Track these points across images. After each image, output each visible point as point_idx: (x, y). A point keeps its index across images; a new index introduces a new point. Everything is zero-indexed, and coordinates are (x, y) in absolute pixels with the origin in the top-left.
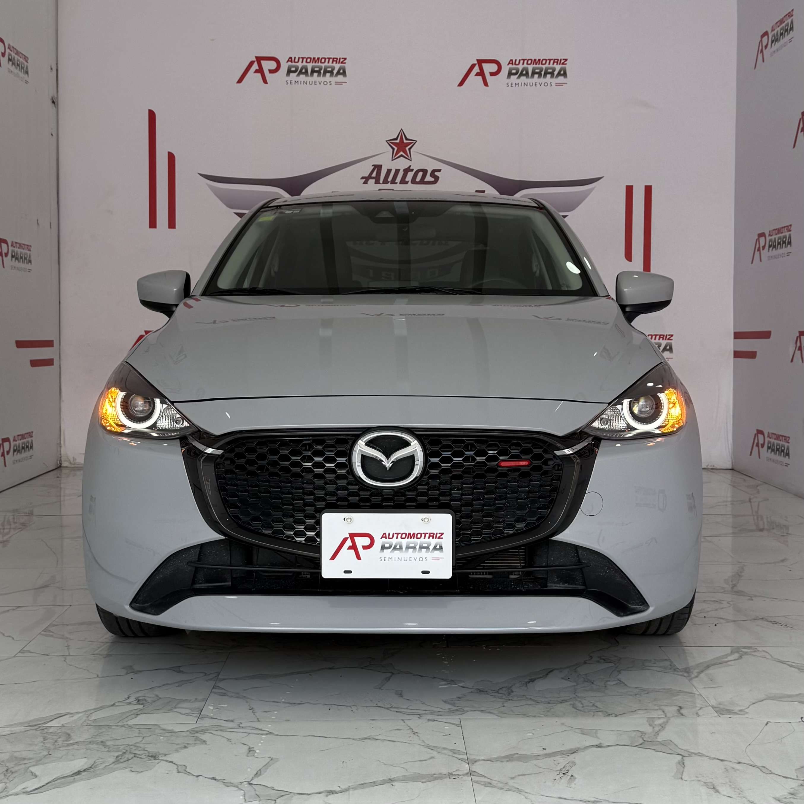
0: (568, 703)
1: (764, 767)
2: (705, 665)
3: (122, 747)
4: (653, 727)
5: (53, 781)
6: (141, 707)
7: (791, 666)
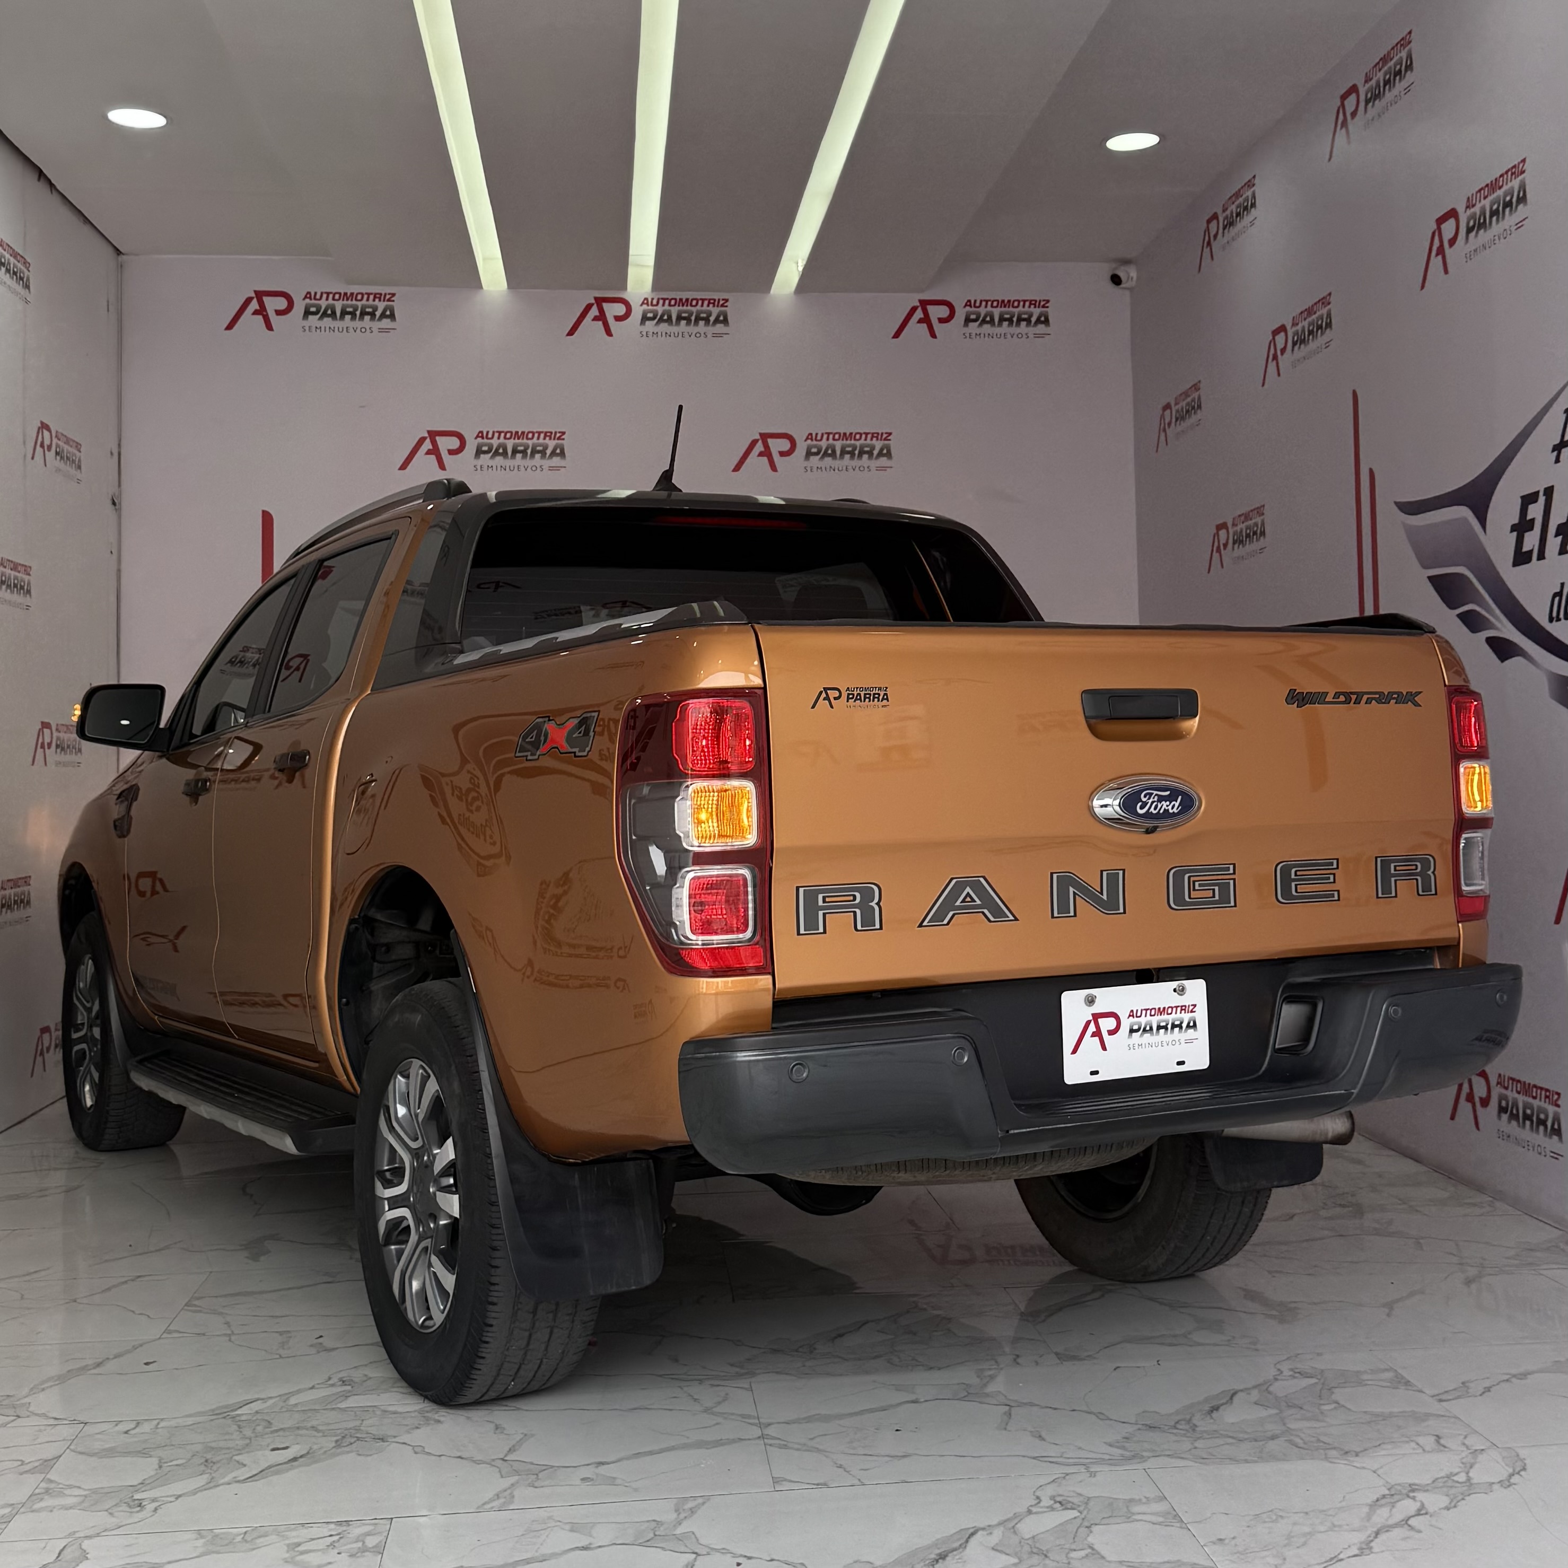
0: (883, 1359)
1: (1100, 1413)
3: (339, 1432)
4: (981, 1379)
5: (267, 1469)
6: (349, 1388)
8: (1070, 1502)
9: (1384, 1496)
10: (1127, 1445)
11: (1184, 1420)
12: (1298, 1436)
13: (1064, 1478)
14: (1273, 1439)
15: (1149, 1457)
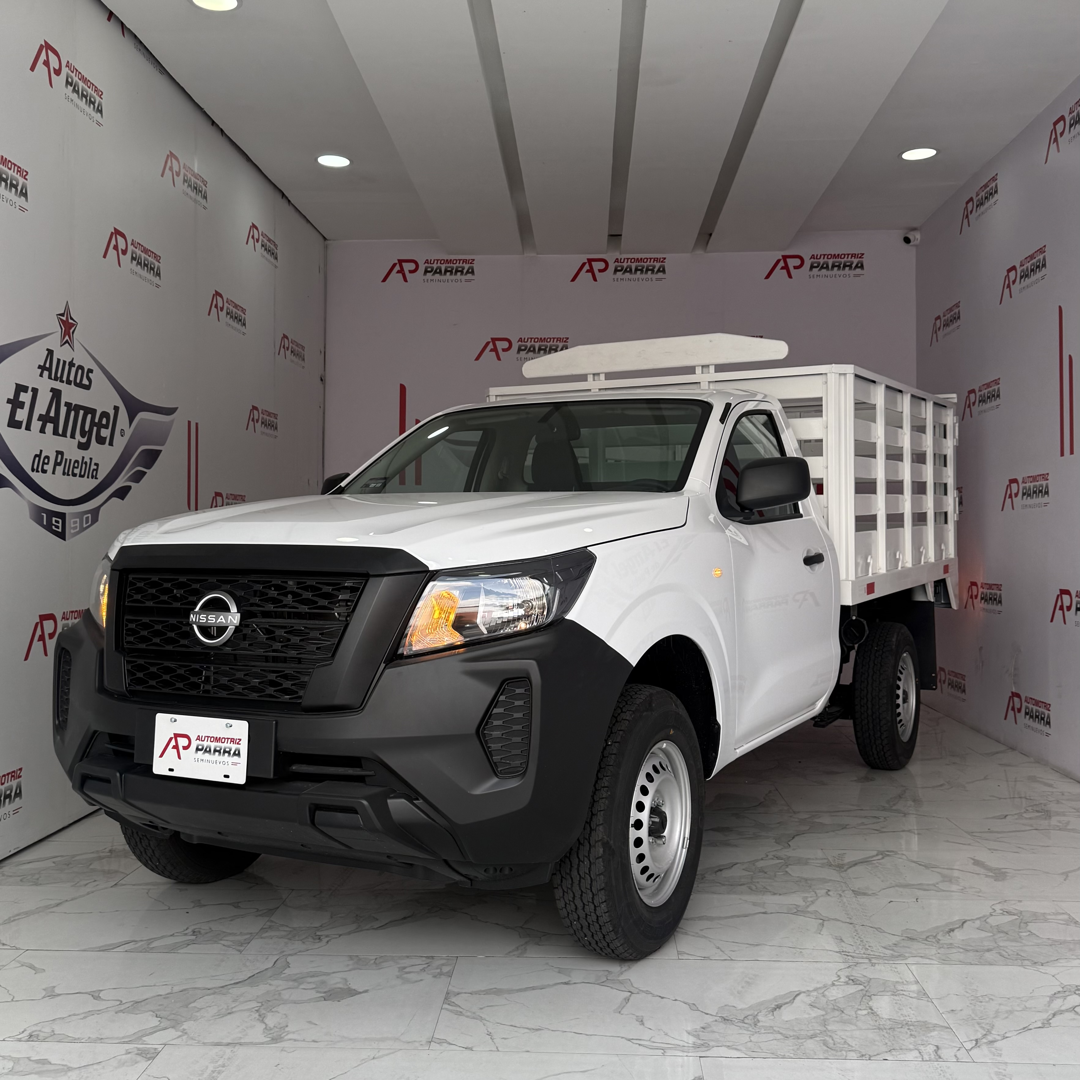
0: (746, 886)
1: (880, 928)
2: (854, 863)
4: (806, 903)
5: (390, 922)
7: (920, 865)
8: (859, 980)
9: (1059, 992)
10: (895, 948)
11: (931, 936)
12: (1004, 951)
13: (855, 965)
14: (988, 951)
15: (909, 957)
